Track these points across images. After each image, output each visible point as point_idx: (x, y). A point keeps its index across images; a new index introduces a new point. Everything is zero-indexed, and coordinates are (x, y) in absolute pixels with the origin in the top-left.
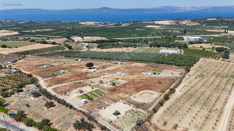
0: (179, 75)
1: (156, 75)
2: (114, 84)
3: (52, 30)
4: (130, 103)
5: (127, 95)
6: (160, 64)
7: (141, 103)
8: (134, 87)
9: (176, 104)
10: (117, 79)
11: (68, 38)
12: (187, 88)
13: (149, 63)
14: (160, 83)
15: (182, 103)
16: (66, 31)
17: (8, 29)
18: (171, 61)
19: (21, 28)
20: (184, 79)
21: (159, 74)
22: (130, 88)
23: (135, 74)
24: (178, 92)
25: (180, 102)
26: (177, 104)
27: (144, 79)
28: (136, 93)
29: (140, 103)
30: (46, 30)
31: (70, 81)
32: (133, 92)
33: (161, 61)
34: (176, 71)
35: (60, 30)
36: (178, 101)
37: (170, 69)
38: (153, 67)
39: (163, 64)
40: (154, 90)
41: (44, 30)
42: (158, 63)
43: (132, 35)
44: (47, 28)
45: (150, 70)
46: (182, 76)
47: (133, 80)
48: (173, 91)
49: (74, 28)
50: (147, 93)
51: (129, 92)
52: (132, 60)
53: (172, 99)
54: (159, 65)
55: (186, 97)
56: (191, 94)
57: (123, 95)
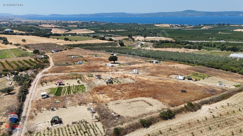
0: (234, 87)
1: (191, 81)
2: (111, 82)
3: (125, 30)
4: (98, 110)
5: (109, 99)
6: (213, 69)
7: (115, 113)
8: (134, 89)
9: (178, 130)
10: (125, 77)
11: (129, 37)
12: (229, 109)
13: (196, 66)
14: (184, 91)
15: (191, 132)
16: (136, 31)
17: (88, 28)
18: (236, 67)
19: (99, 28)
20: (239, 93)
21: (196, 80)
22: (125, 90)
23: (157, 75)
24: (205, 111)
25: (191, 129)
26: (179, 132)
27: (163, 83)
28: (125, 99)
29: (113, 114)
30: (118, 30)
31: (71, 72)
32: (122, 97)
33: (218, 65)
34: (233, 81)
35: (131, 31)
36: (188, 126)
37: (225, 77)
38: (197, 71)
39: (217, 70)
40: (160, 100)
41: (116, 30)
42: (211, 67)
43: (211, 38)
44: (121, 29)
45: (188, 75)
46: (238, 88)
47: (144, 82)
48: (192, 107)
49: (146, 30)
50: (145, 101)
51: (116, 95)
52: (176, 61)
53: (179, 121)
54: (210, 70)
55: (213, 124)
56: (227, 121)
57: (104, 97)
